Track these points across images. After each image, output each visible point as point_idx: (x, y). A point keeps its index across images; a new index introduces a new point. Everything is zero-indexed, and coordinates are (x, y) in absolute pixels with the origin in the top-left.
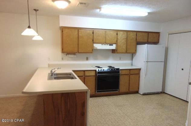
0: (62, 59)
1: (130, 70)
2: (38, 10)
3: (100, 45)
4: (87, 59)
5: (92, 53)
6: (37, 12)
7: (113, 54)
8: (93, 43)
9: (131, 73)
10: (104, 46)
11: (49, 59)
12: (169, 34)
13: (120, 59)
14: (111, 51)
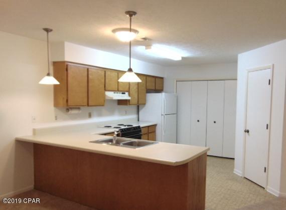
0: (56, 118)
1: (148, 127)
2: (51, 30)
3: (112, 93)
4: (90, 116)
5: (103, 105)
6: (50, 33)
7: (119, 106)
8: (105, 90)
9: (150, 131)
10: (116, 94)
11: (34, 119)
12: (177, 81)
13: (126, 114)
14: (117, 103)
